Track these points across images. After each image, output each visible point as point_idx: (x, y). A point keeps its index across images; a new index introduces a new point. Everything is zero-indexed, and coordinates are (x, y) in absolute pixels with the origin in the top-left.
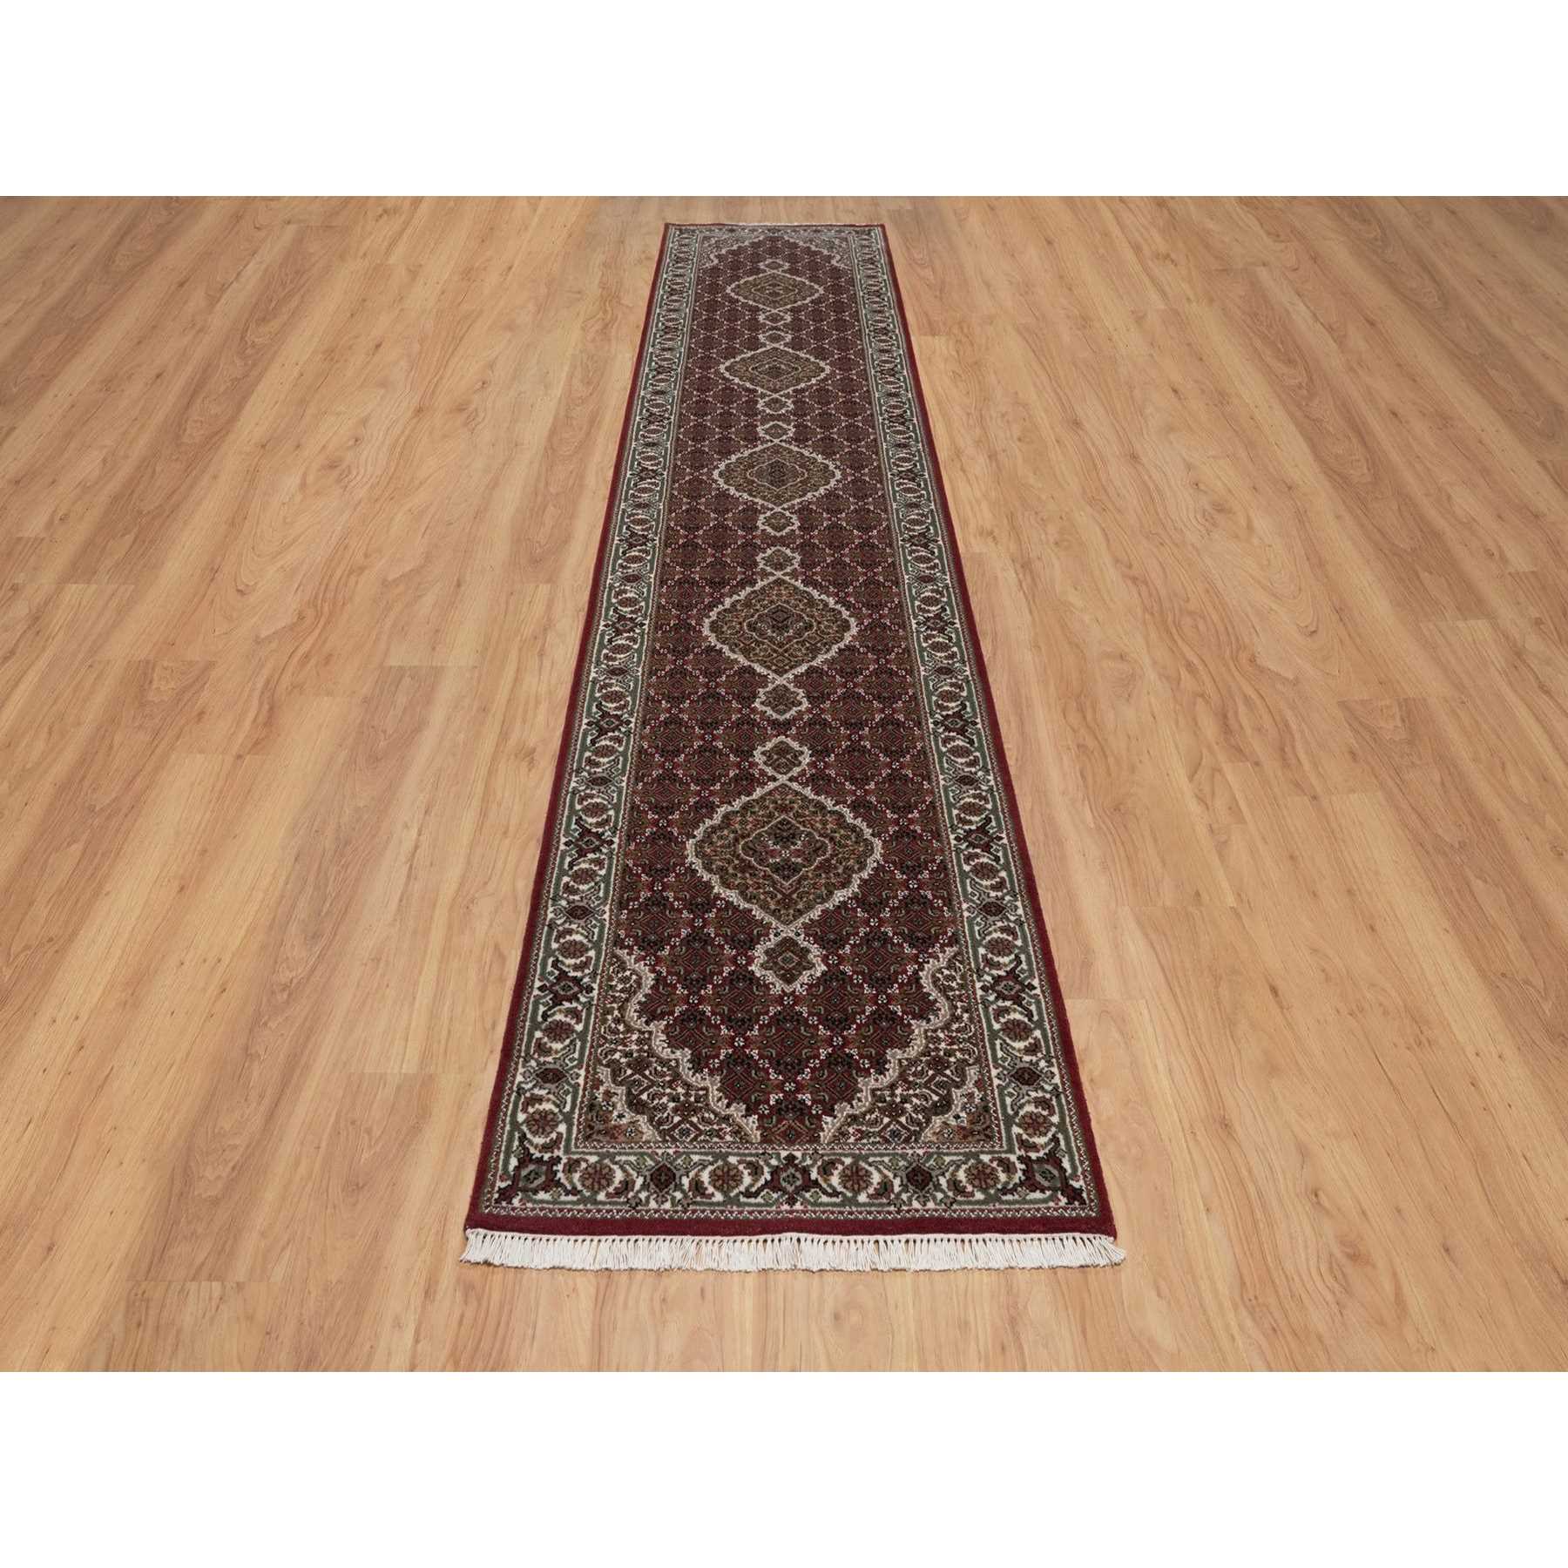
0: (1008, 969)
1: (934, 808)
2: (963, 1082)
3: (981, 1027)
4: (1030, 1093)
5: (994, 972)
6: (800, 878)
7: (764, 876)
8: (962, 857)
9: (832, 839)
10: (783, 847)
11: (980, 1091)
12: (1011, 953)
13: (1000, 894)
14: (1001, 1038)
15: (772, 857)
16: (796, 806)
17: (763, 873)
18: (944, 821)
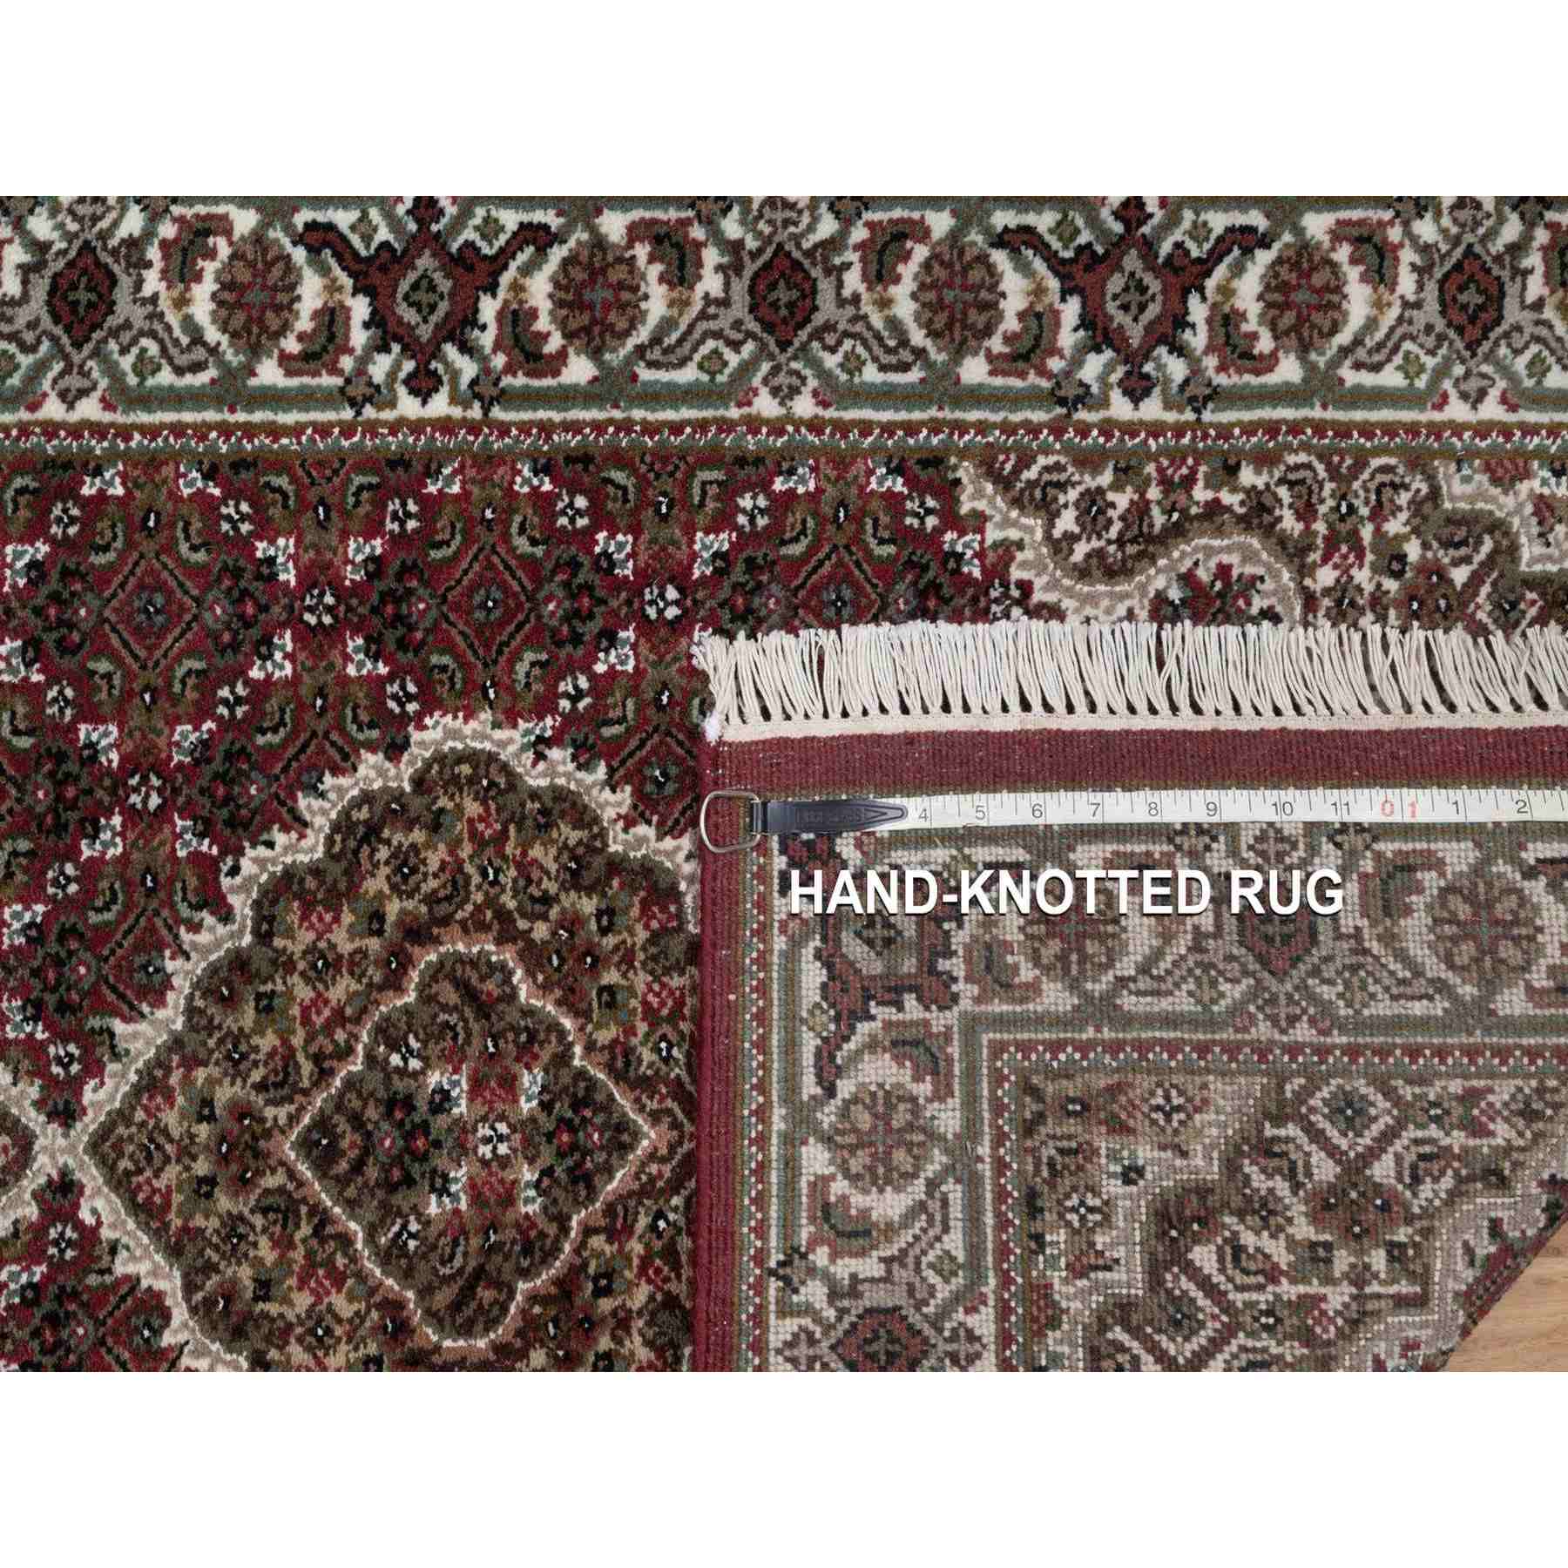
0: (1053, 284)
1: (240, 463)
2: (1497, 527)
3: (1295, 428)
4: (1531, 298)
5: (1068, 338)
6: (619, 1076)
7: (612, 1235)
8: (520, 380)
9: (417, 933)
10: (462, 1149)
11: (1527, 474)
12: (983, 259)
13: (711, 256)
14: (1335, 364)
15: (508, 1199)
16: (224, 1094)
17: (597, 1242)
18: (323, 430)
